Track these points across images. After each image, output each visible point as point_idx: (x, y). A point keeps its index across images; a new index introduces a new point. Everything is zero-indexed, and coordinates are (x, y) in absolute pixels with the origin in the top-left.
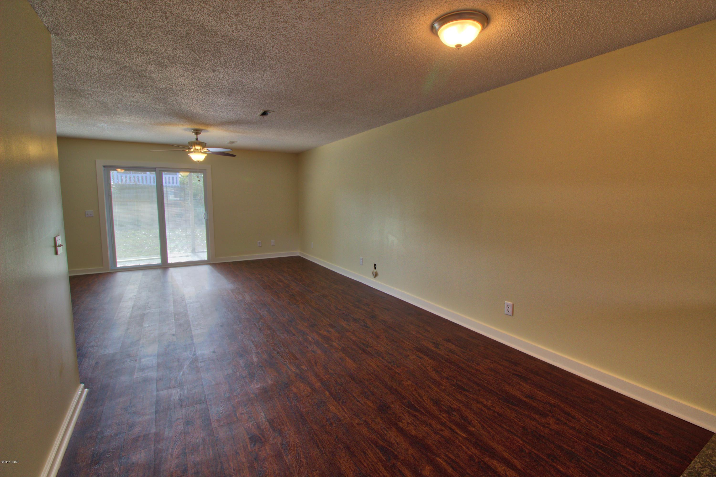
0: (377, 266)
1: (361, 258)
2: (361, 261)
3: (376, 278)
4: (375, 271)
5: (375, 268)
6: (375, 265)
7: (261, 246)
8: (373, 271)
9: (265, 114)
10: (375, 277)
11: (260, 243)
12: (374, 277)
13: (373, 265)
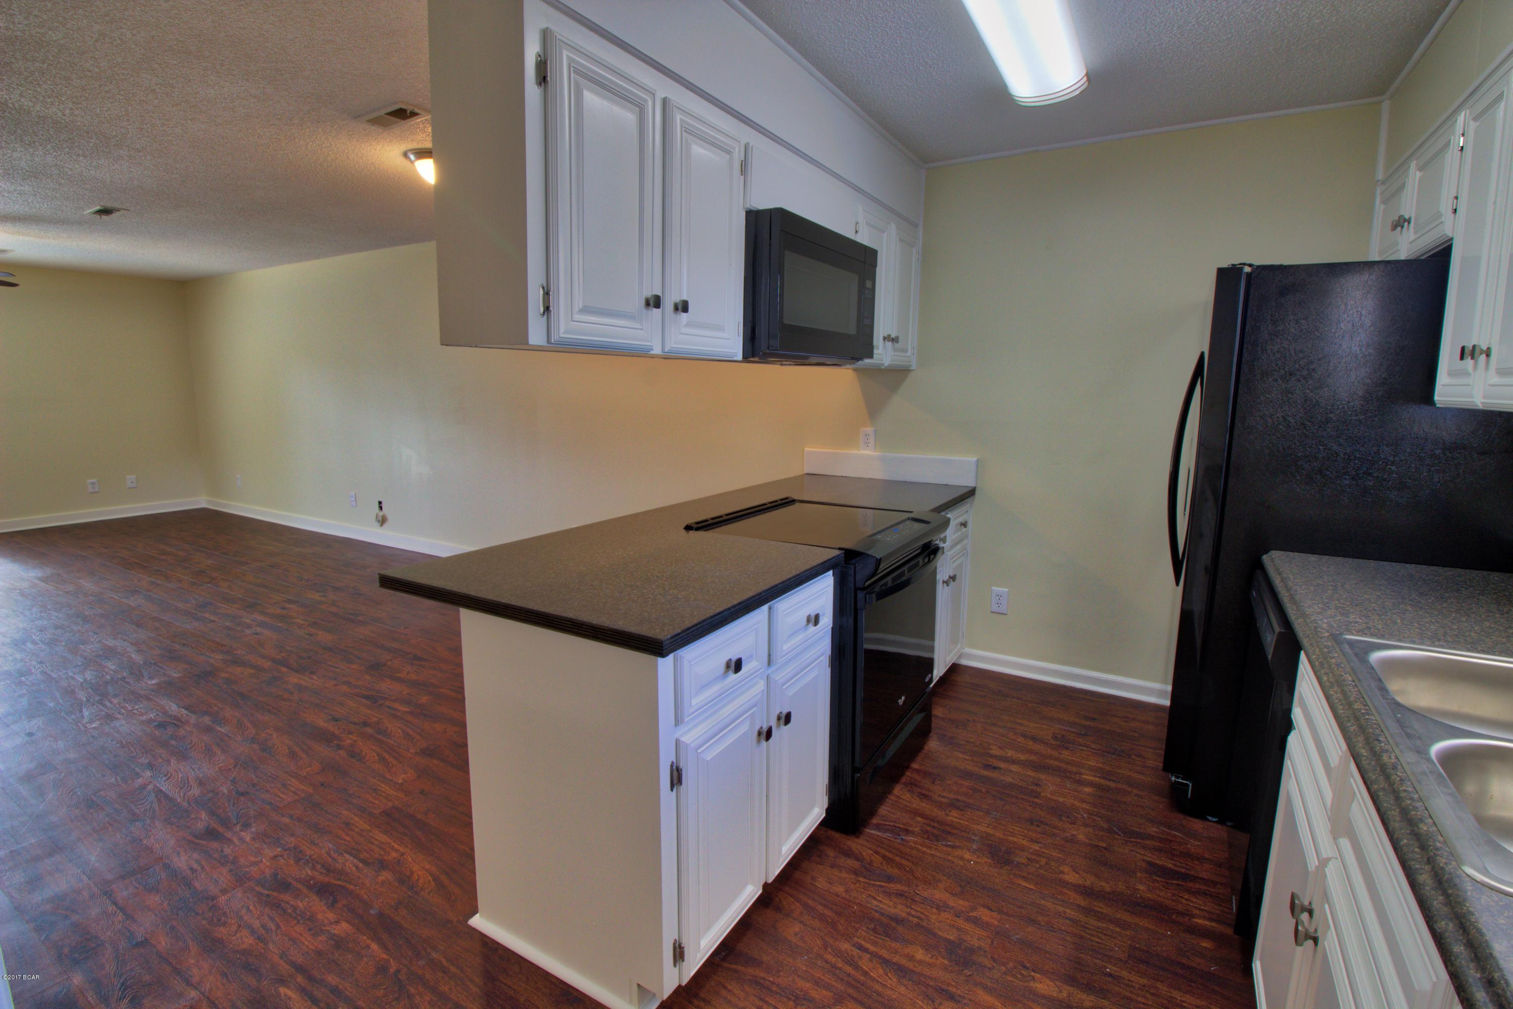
0: (384, 505)
1: (353, 493)
2: (352, 499)
3: (386, 525)
4: (381, 514)
5: (381, 508)
6: (380, 503)
7: (97, 490)
8: (377, 514)
9: (105, 211)
10: (382, 525)
11: (93, 483)
12: (380, 524)
13: (377, 504)
